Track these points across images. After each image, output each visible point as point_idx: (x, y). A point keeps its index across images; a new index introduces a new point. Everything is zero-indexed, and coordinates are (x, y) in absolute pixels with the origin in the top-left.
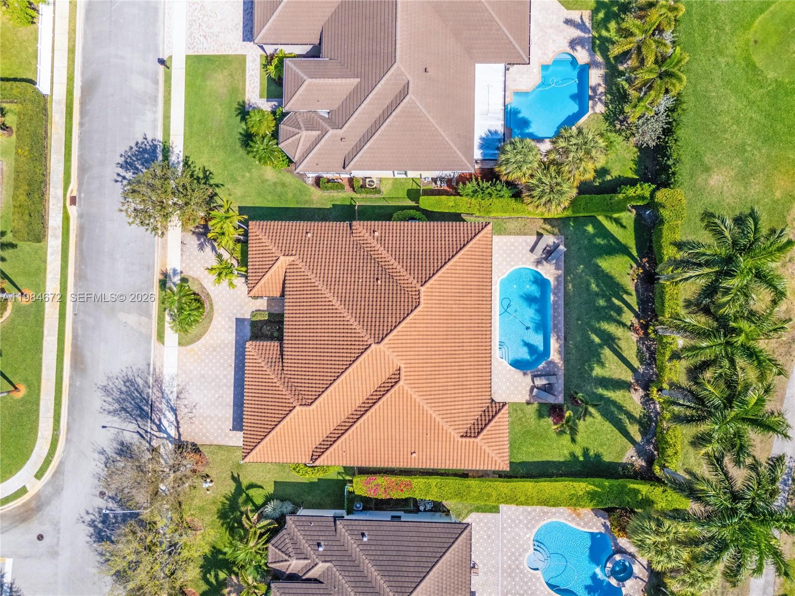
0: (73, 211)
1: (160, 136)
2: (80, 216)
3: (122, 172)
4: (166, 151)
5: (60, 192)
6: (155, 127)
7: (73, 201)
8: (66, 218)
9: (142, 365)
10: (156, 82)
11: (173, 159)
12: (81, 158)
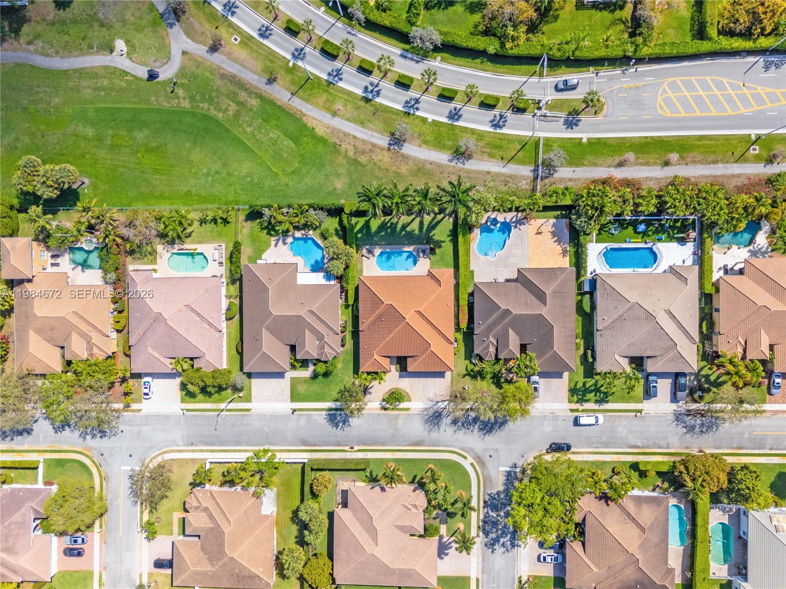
0: (356, 448)
1: (324, 413)
2: (358, 445)
3: (340, 427)
4: (330, 410)
5: (348, 453)
6: (320, 415)
7: (352, 448)
8: (359, 451)
9: (419, 417)
10: (302, 415)
11: (334, 406)
12: (334, 445)
